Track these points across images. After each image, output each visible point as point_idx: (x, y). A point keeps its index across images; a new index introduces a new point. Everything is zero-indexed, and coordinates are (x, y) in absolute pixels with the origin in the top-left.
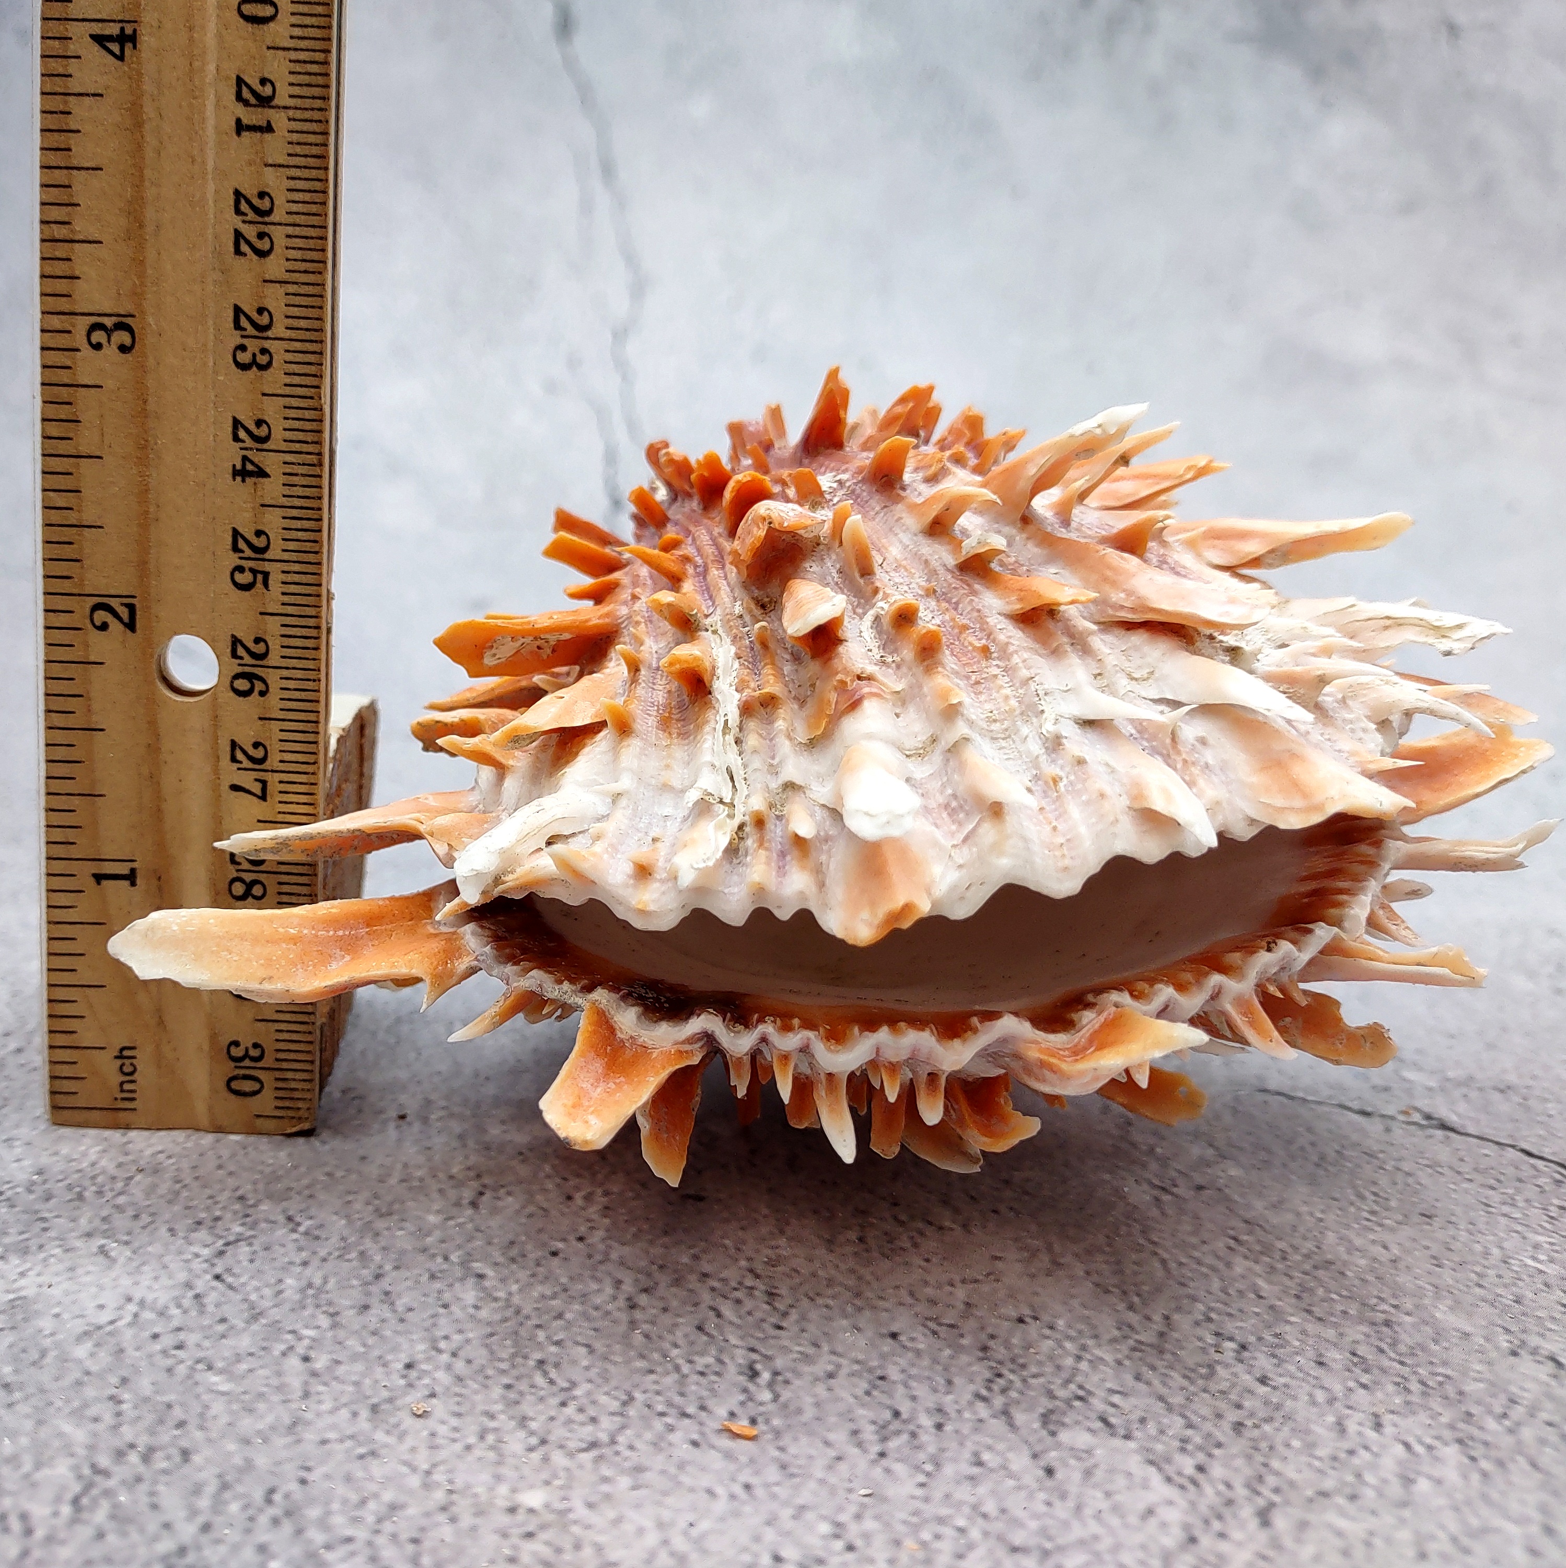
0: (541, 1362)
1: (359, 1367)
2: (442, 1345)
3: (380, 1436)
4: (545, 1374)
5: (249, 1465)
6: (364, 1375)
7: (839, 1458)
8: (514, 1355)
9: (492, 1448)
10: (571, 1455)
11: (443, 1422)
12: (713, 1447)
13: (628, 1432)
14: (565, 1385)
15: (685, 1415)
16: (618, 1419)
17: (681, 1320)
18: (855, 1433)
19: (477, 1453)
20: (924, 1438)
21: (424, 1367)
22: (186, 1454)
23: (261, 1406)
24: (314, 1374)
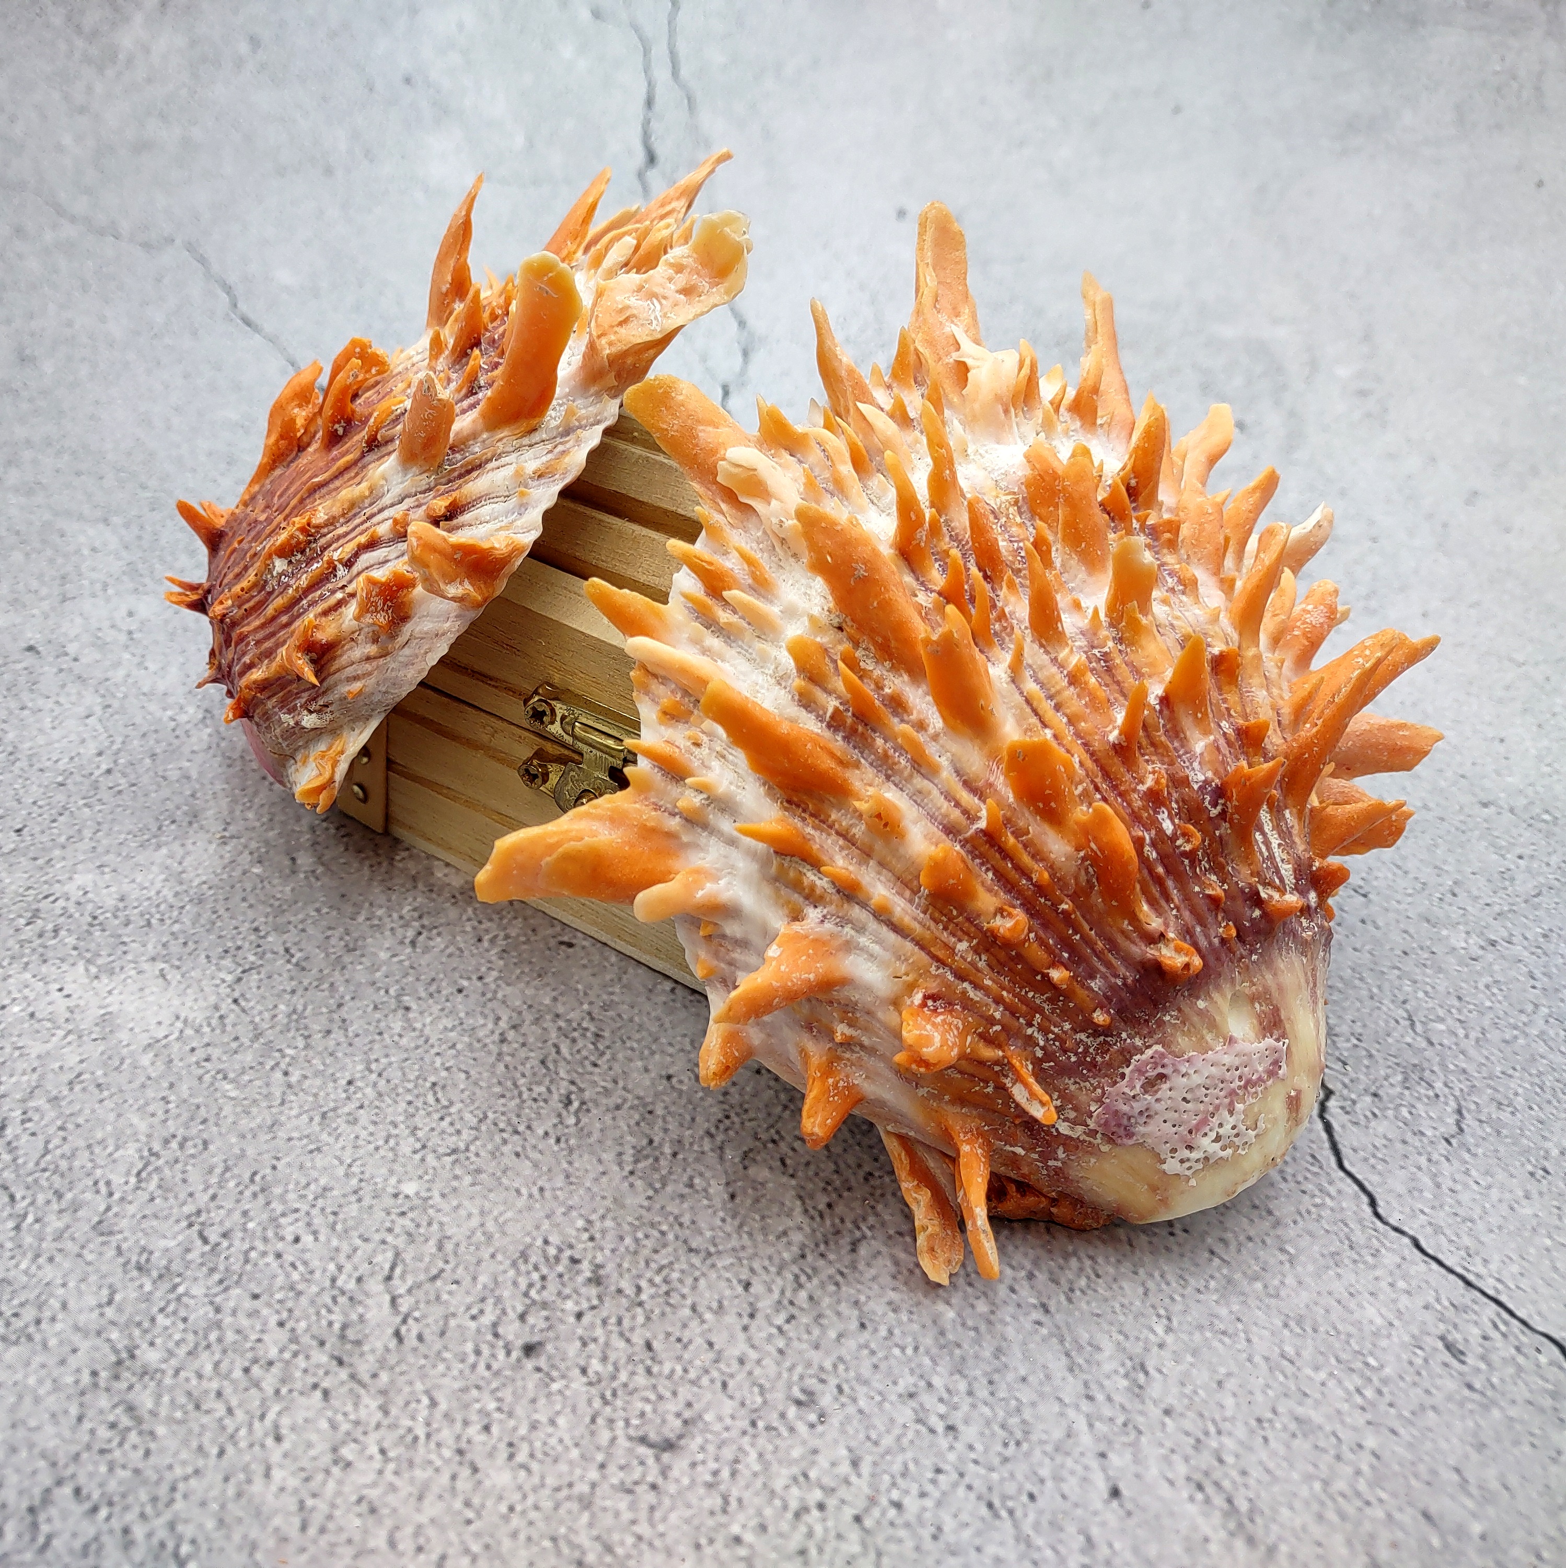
0: (434, 1084)
1: (318, 1082)
2: (374, 1066)
3: (324, 1137)
4: (435, 1093)
5: (243, 1155)
6: (321, 1088)
7: (604, 1173)
8: (418, 1078)
9: (392, 1149)
10: (439, 1158)
11: (365, 1128)
12: (527, 1158)
13: (478, 1143)
14: (446, 1103)
15: (516, 1132)
16: (473, 1132)
17: (532, 1054)
18: (620, 1154)
19: (382, 1152)
20: (663, 1162)
21: (359, 1084)
22: (205, 1143)
23: (254, 1110)
24: (290, 1086)
